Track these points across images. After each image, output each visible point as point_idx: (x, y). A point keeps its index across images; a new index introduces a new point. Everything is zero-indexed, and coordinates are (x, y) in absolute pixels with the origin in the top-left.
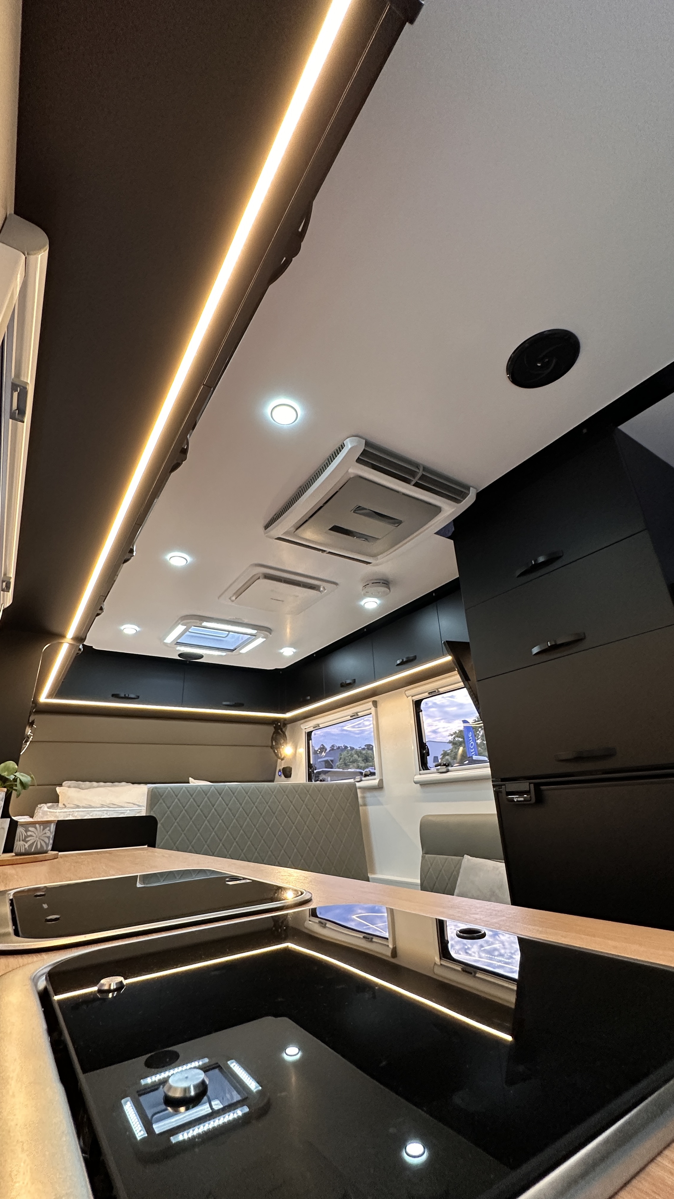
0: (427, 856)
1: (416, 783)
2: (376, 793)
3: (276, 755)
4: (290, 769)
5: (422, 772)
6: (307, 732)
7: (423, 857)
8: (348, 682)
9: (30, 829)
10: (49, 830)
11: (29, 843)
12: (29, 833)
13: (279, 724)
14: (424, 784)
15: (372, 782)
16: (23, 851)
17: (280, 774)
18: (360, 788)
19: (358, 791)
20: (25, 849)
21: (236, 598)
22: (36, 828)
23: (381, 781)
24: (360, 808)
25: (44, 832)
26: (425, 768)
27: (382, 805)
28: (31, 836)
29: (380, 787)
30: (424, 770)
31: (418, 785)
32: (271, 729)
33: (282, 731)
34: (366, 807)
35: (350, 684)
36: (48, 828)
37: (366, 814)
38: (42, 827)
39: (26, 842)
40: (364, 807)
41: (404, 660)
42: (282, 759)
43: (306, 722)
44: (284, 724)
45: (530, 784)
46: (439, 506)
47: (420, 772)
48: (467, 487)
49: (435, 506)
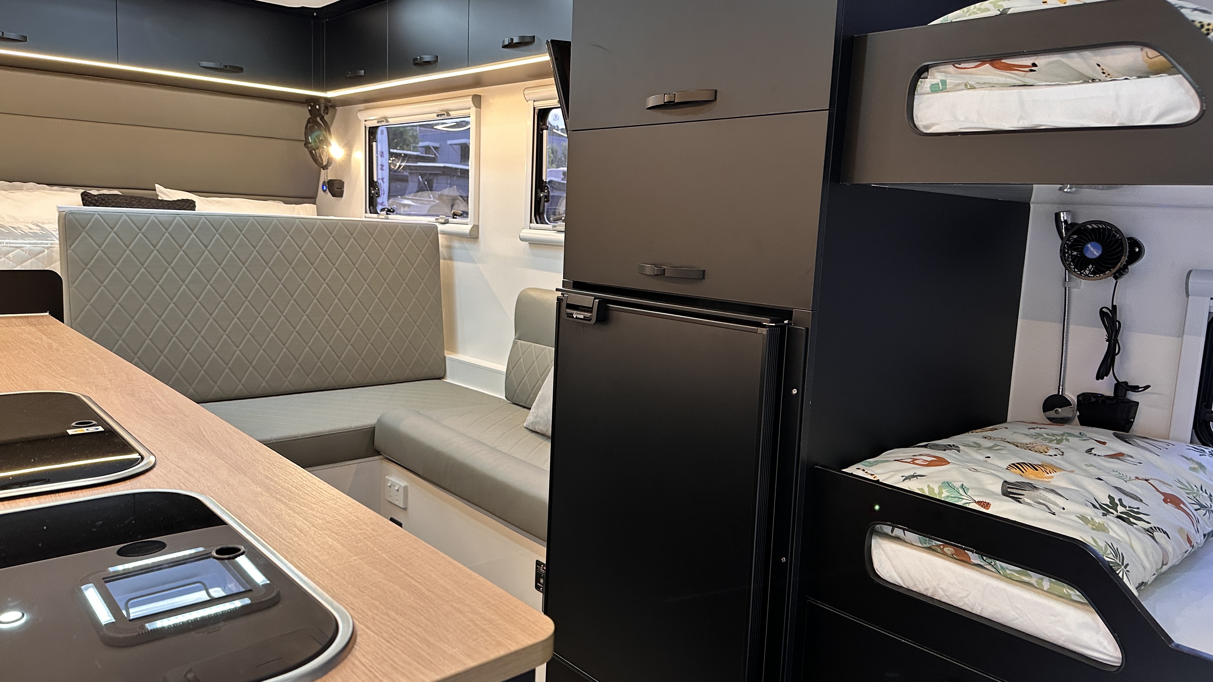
0: (519, 342)
1: (522, 240)
2: (468, 245)
3: (316, 159)
4: (341, 184)
5: (534, 225)
6: (368, 126)
7: (515, 343)
8: (427, 58)
13: (317, 107)
14: (534, 243)
15: (462, 227)
17: (325, 189)
18: (444, 233)
19: (440, 236)
23: (476, 228)
24: (442, 261)
27: (474, 262)
29: (474, 236)
31: (527, 243)
32: (304, 113)
33: (323, 120)
34: (452, 262)
35: (428, 63)
37: (450, 272)
40: (449, 262)
41: (516, 40)
42: (325, 168)
43: (366, 109)
44: (326, 108)
45: (595, 299)
47: (532, 225)
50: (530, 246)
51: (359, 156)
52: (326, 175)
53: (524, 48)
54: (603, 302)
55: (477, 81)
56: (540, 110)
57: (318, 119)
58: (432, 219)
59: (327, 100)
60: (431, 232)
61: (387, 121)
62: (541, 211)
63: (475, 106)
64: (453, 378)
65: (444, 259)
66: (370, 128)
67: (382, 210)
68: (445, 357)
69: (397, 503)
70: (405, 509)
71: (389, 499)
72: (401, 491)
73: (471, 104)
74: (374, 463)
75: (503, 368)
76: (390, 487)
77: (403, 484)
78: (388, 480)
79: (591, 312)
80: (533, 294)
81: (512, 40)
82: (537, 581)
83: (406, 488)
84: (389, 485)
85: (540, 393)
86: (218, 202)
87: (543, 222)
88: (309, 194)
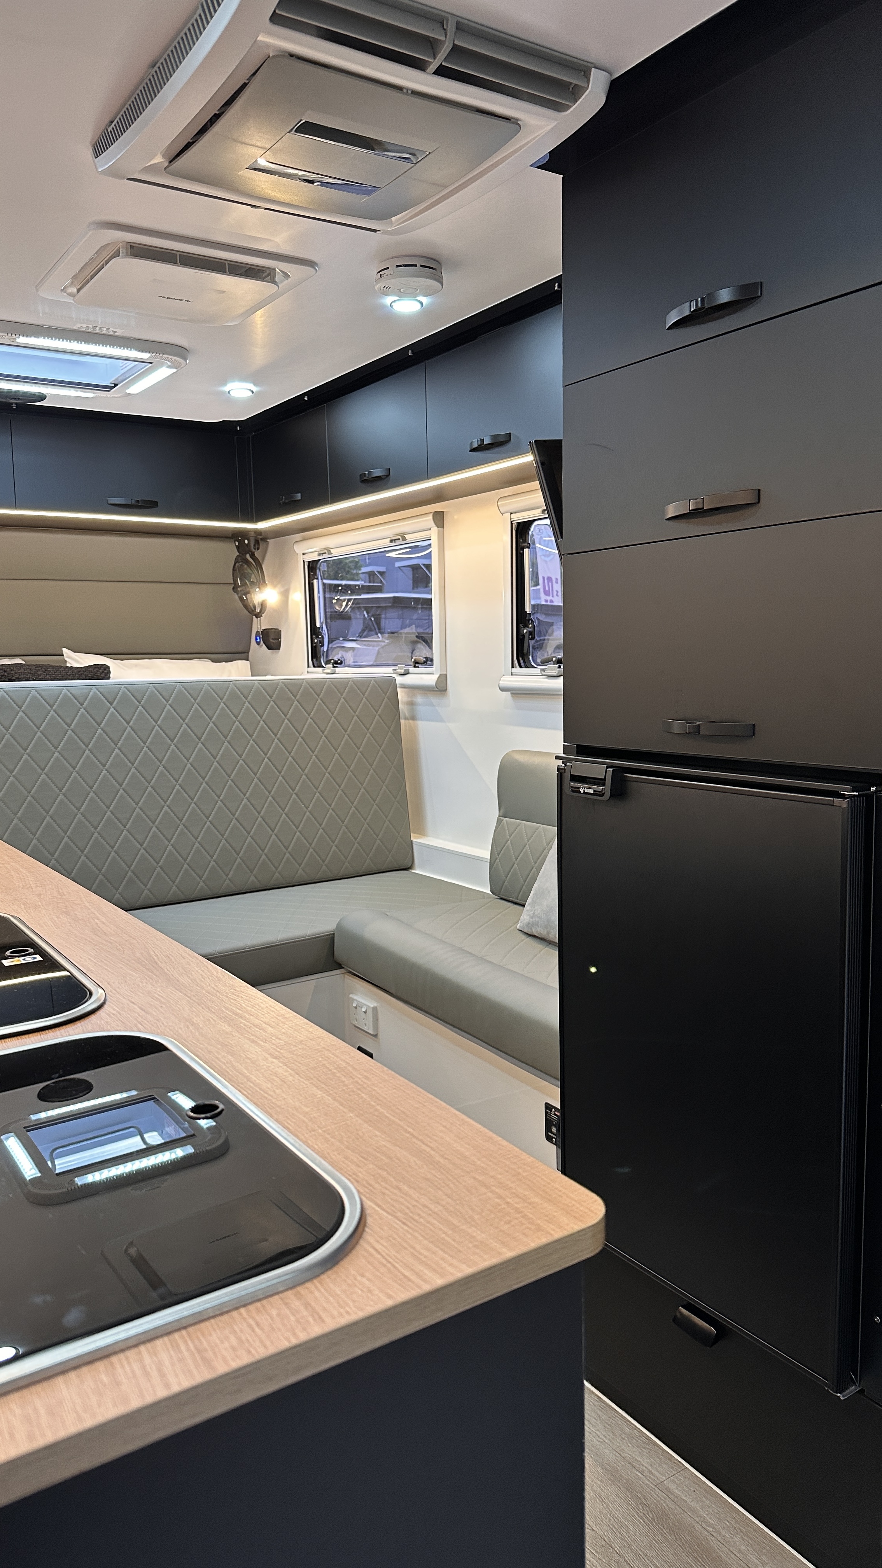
0: (505, 820)
1: (503, 689)
2: (434, 699)
3: (247, 606)
4: (277, 634)
5: (517, 670)
6: (307, 560)
7: (499, 822)
8: (377, 472)
13: (246, 542)
14: (518, 693)
15: (426, 677)
17: (258, 641)
18: (404, 686)
19: (400, 691)
21: (79, 290)
23: (443, 678)
24: (402, 721)
26: (524, 662)
27: (442, 720)
29: (441, 688)
30: (521, 667)
31: (509, 693)
32: (231, 550)
33: (253, 556)
34: (415, 722)
35: (380, 478)
40: (411, 722)
41: (487, 441)
42: (258, 616)
43: (304, 539)
44: (257, 542)
45: (607, 768)
46: (517, 120)
47: (514, 670)
48: (583, 69)
49: (507, 119)
50: (512, 697)
51: (298, 597)
52: (260, 625)
53: (497, 450)
54: (619, 772)
55: (439, 495)
56: (519, 524)
57: (248, 556)
58: (389, 670)
59: (258, 532)
60: (388, 687)
61: (330, 553)
62: (525, 651)
63: (437, 525)
64: (422, 867)
65: (406, 719)
66: (309, 562)
67: (327, 662)
68: (412, 841)
69: (365, 1028)
70: (376, 1036)
71: (356, 1023)
72: (370, 1013)
73: (432, 524)
74: (334, 977)
75: (486, 854)
76: (356, 1008)
77: (372, 1004)
78: (353, 999)
79: (604, 785)
80: (520, 758)
81: (482, 440)
82: (548, 1129)
83: (375, 1009)
84: (354, 1005)
85: (536, 885)
86: (136, 666)
87: (528, 666)
88: (240, 649)
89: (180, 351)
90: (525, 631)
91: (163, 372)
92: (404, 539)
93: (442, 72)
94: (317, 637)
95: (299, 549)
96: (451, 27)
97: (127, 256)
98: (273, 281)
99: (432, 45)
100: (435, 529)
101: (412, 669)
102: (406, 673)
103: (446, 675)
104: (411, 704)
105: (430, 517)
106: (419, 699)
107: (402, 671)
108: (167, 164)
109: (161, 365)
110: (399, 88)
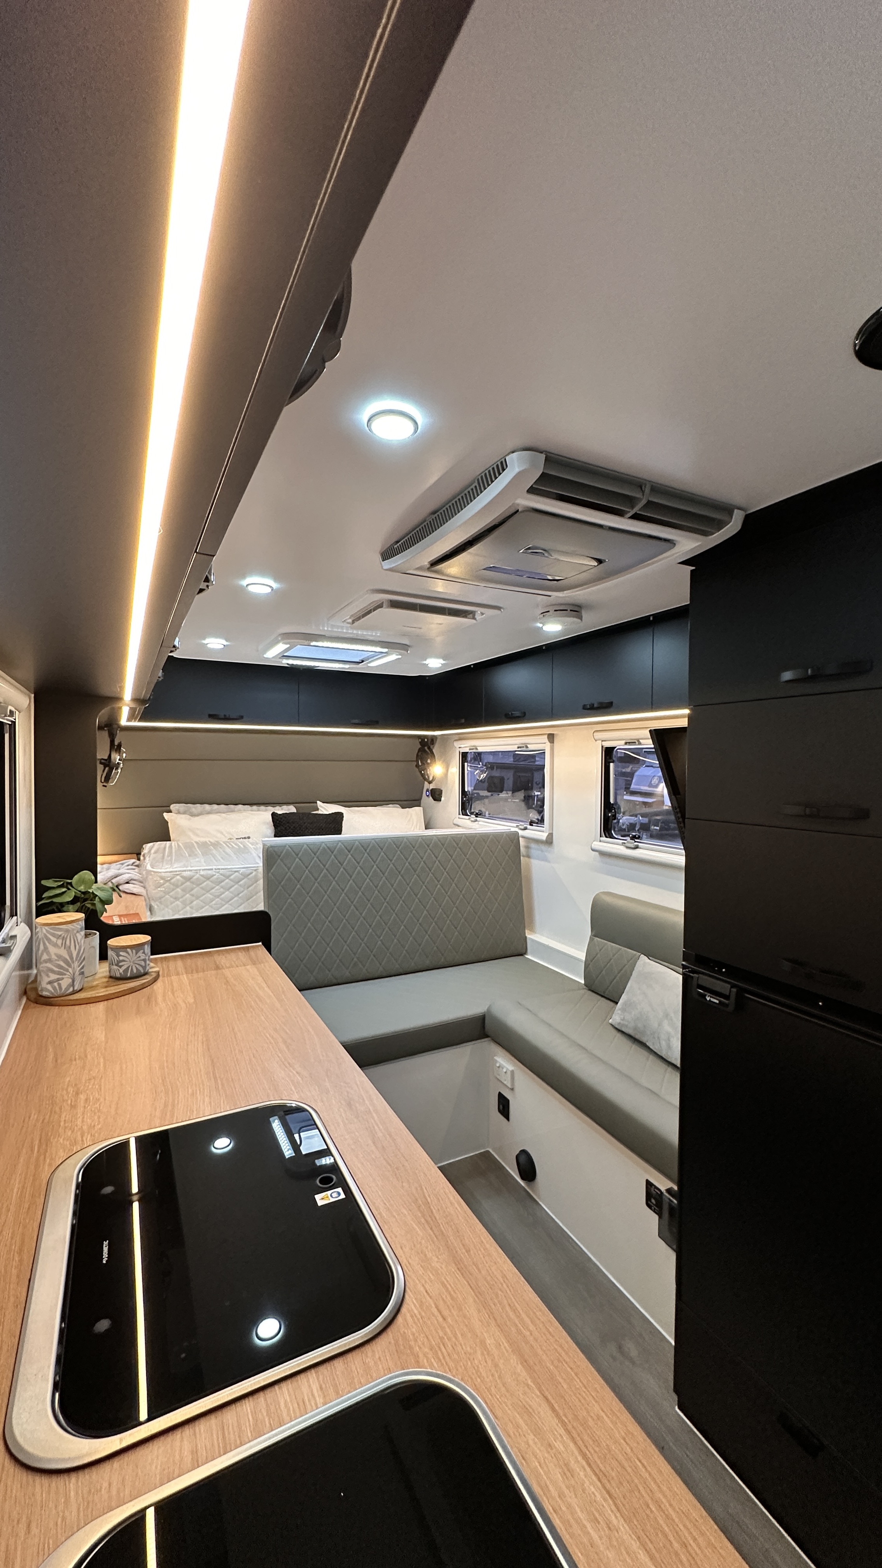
0: (596, 939)
1: (593, 850)
2: (543, 847)
3: (423, 775)
4: (441, 792)
5: (604, 839)
6: (461, 751)
7: (591, 940)
8: (517, 714)
9: (121, 953)
10: (144, 953)
11: (124, 968)
12: (121, 958)
13: (426, 741)
14: (603, 854)
15: (539, 833)
16: (118, 975)
17: (428, 796)
18: (523, 837)
19: (520, 839)
20: (120, 974)
21: (354, 621)
22: (128, 953)
23: (551, 835)
24: (522, 858)
25: (138, 955)
26: (610, 835)
27: (550, 861)
28: (123, 961)
29: (549, 841)
30: (606, 837)
31: (597, 854)
32: (416, 747)
33: (429, 748)
34: (530, 860)
35: (519, 717)
36: (142, 951)
37: (529, 869)
38: (134, 951)
39: (121, 967)
40: (526, 859)
41: (597, 705)
42: (430, 783)
43: (459, 742)
44: (432, 742)
45: (732, 987)
46: (673, 540)
47: (602, 838)
48: (728, 510)
49: (666, 540)
50: (600, 856)
51: (454, 773)
52: (429, 786)
53: (602, 709)
54: (741, 991)
56: (607, 748)
57: (426, 748)
58: (514, 825)
59: (432, 737)
61: (477, 749)
62: (609, 826)
63: (549, 741)
64: (534, 955)
65: (523, 856)
66: (462, 753)
67: (472, 813)
68: (526, 937)
69: (505, 1082)
70: (512, 1089)
71: (498, 1077)
72: (509, 1073)
73: (546, 740)
74: (486, 1045)
75: (582, 958)
76: (499, 1067)
77: (510, 1067)
78: (496, 1061)
79: (729, 999)
80: (608, 899)
81: (593, 705)
82: (649, 1199)
83: (512, 1072)
84: (498, 1065)
86: (358, 811)
87: (612, 837)
88: (417, 798)
89: (404, 647)
90: (610, 815)
91: (393, 657)
92: (527, 747)
93: (636, 517)
94: (466, 797)
95: (457, 744)
96: (647, 490)
97: (388, 607)
98: (474, 618)
99: (631, 501)
100: (548, 744)
101: (529, 827)
102: (526, 829)
103: (552, 833)
104: (527, 847)
105: (546, 736)
106: (533, 845)
107: (522, 827)
108: (428, 566)
109: (392, 654)
110: (601, 526)
